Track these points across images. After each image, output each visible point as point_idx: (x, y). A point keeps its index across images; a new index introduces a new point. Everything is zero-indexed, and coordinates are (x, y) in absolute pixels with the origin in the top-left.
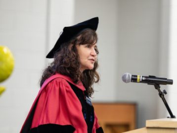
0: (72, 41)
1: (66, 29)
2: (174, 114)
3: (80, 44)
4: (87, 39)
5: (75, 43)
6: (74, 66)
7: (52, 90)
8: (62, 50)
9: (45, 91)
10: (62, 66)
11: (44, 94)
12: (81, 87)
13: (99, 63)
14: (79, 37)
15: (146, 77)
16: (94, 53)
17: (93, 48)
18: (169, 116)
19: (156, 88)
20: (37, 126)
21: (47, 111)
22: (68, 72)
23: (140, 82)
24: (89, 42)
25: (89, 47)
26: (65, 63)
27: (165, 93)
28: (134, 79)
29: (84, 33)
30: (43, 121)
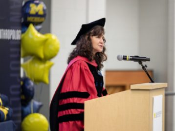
0: (88, 33)
1: (83, 26)
3: (93, 36)
4: (97, 32)
5: (89, 35)
6: (89, 50)
7: (76, 68)
8: (81, 40)
10: (81, 50)
12: (94, 64)
13: (106, 48)
14: (92, 31)
16: (102, 41)
17: (101, 38)
20: (65, 92)
21: (72, 83)
22: (85, 54)
24: (99, 34)
25: (99, 37)
26: (83, 48)
30: (69, 89)
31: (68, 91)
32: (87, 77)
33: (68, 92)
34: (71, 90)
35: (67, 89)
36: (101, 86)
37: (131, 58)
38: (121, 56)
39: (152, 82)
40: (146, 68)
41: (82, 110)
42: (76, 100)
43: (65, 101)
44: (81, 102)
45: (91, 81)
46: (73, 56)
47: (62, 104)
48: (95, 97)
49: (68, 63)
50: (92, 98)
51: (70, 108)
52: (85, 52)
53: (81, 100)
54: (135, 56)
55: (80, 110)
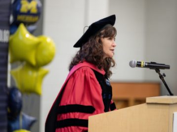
2: (172, 92)
3: (104, 37)
9: (72, 76)
11: (72, 79)
14: (103, 31)
15: (148, 63)
18: (169, 94)
19: (157, 72)
20: (65, 105)
21: (74, 94)
23: (144, 67)
27: (165, 75)
28: (139, 65)
29: (107, 28)
30: (70, 102)
31: (68, 103)
32: (93, 87)
33: (69, 105)
34: (72, 103)
35: (67, 101)
36: (109, 98)
37: (146, 64)
38: (134, 62)
39: (171, 94)
40: (165, 78)
41: (85, 128)
42: (77, 115)
43: (65, 117)
44: (84, 118)
45: (97, 93)
46: (78, 61)
47: (61, 119)
48: (101, 112)
49: (70, 70)
50: (97, 113)
51: (70, 125)
52: (95, 57)
53: (84, 115)
54: (152, 63)
55: (82, 128)
